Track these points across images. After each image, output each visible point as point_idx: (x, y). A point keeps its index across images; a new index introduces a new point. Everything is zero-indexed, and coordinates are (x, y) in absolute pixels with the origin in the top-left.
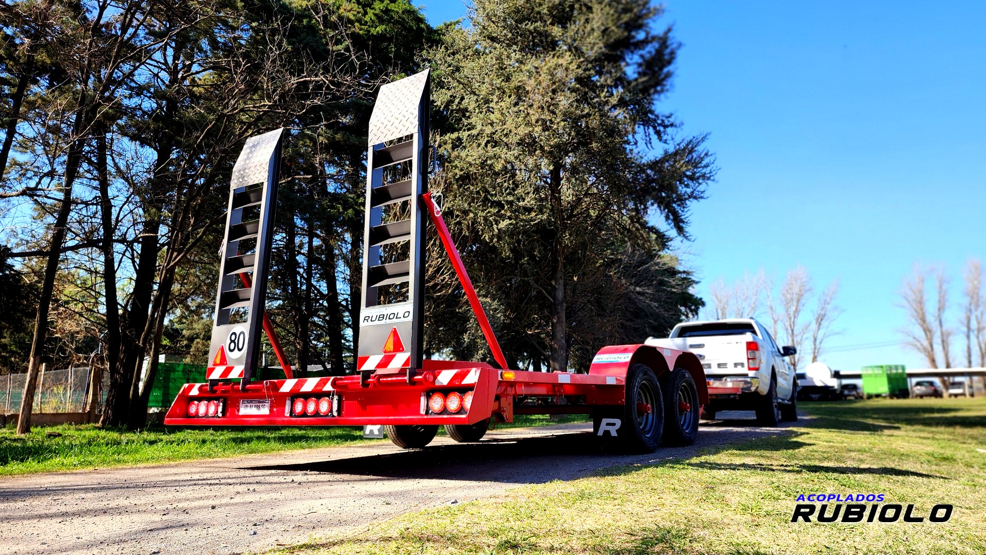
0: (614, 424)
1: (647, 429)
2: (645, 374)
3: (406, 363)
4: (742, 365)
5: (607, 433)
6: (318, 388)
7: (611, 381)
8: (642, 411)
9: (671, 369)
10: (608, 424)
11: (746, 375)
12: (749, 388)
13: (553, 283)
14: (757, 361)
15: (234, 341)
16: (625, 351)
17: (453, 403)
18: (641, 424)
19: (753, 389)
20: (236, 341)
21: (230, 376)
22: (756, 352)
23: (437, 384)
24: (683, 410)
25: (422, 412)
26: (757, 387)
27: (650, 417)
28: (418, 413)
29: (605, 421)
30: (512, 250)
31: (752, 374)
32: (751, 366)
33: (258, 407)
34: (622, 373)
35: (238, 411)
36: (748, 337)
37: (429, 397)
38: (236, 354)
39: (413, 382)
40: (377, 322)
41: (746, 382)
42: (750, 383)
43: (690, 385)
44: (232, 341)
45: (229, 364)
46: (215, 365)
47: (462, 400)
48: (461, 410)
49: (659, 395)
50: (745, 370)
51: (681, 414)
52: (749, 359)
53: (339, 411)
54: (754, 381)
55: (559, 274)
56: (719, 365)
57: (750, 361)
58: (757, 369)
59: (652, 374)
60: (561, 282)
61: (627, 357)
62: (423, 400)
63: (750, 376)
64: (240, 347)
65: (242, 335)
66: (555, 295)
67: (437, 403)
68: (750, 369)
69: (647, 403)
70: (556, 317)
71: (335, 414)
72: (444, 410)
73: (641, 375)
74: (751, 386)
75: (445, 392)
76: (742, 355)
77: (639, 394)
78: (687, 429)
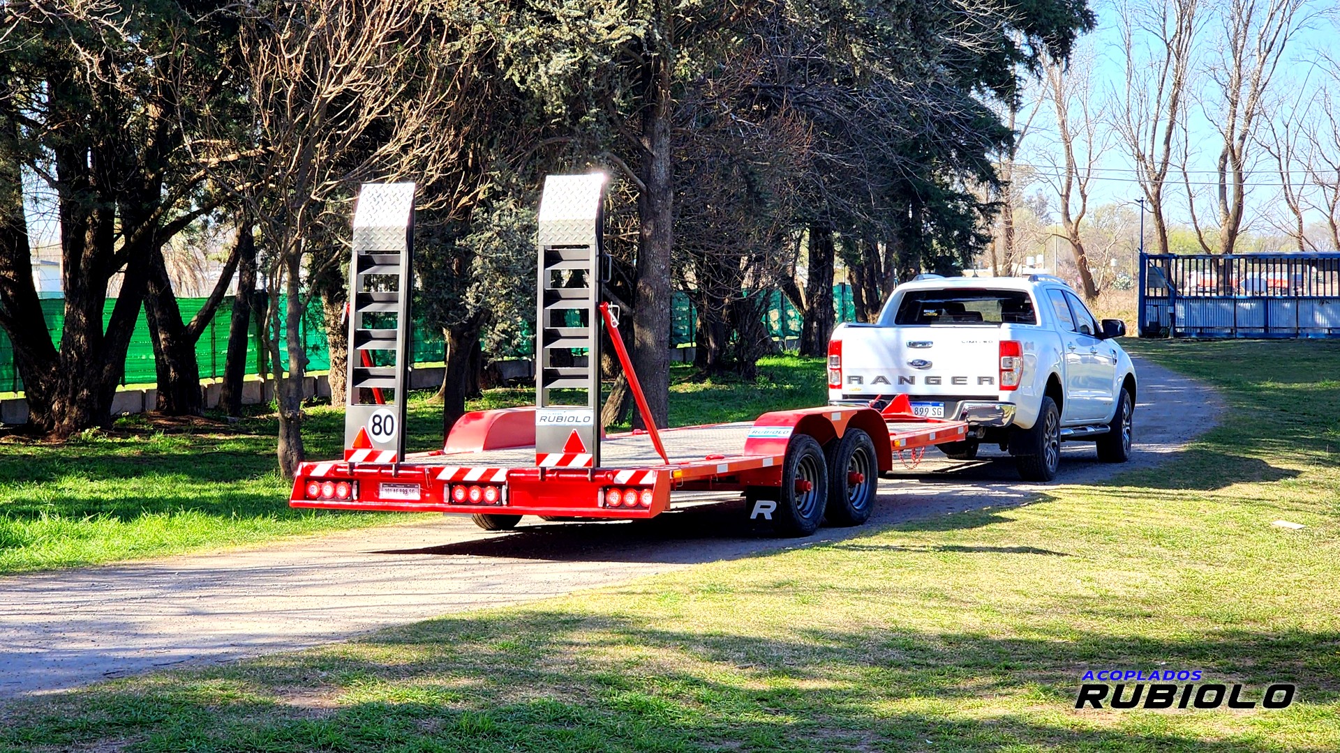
0: (769, 507)
1: (807, 508)
2: (808, 447)
3: (589, 463)
4: (991, 380)
5: (761, 516)
6: (486, 478)
7: (768, 463)
8: (801, 489)
9: (840, 436)
10: (762, 507)
11: (995, 398)
12: (999, 421)
13: (647, 145)
14: (1015, 375)
15: (379, 424)
16: (785, 423)
17: (631, 499)
18: (799, 503)
19: (1005, 421)
20: (382, 424)
21: (379, 461)
22: (1015, 358)
23: (615, 482)
24: (853, 481)
25: (600, 504)
26: (1013, 416)
27: (811, 495)
28: (596, 505)
29: (759, 503)
30: (566, 99)
31: (1004, 396)
32: (1003, 384)
33: (405, 492)
34: (781, 451)
35: (378, 494)
36: (1005, 332)
37: (606, 493)
38: (383, 438)
39: (593, 479)
40: (555, 423)
41: (993, 410)
42: (1001, 410)
43: (867, 449)
44: (375, 424)
45: (375, 448)
46: (356, 448)
47: (639, 496)
48: (639, 504)
49: (823, 470)
50: (991, 390)
51: (852, 485)
52: (1001, 371)
53: (507, 500)
54: (1005, 408)
55: (662, 122)
56: (955, 380)
57: (1006, 373)
58: (1014, 388)
59: (816, 446)
60: (666, 141)
61: (786, 432)
62: (601, 495)
63: (1001, 400)
64: (388, 431)
65: (389, 420)
66: (649, 173)
67: (614, 498)
68: (1002, 388)
69: (809, 480)
70: (650, 224)
71: (505, 503)
72: (622, 504)
73: (801, 450)
74: (1003, 417)
75: (623, 489)
76: (990, 362)
77: (800, 469)
78: (858, 505)
